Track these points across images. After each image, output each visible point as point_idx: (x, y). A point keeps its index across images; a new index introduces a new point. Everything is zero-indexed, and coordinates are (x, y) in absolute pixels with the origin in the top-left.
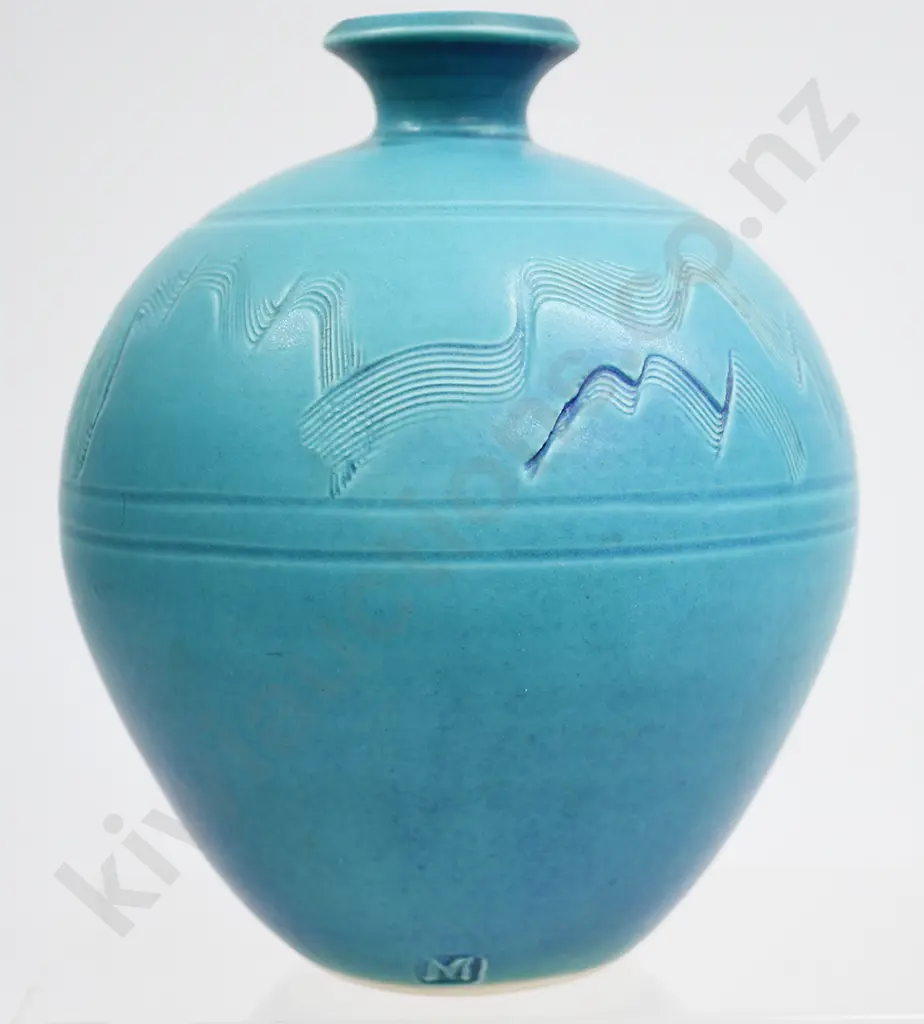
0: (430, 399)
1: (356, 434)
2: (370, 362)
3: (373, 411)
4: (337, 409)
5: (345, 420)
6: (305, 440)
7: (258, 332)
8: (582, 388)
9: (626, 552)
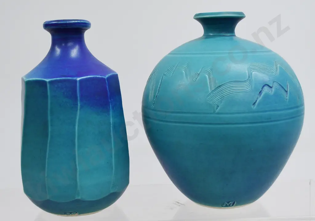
0: (233, 92)
1: (218, 100)
2: (220, 85)
3: (221, 95)
4: (214, 95)
5: (216, 97)
6: (208, 101)
7: (195, 79)
8: (262, 89)
9: (271, 121)
